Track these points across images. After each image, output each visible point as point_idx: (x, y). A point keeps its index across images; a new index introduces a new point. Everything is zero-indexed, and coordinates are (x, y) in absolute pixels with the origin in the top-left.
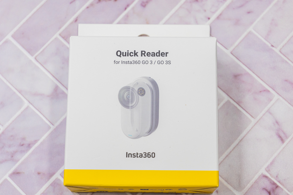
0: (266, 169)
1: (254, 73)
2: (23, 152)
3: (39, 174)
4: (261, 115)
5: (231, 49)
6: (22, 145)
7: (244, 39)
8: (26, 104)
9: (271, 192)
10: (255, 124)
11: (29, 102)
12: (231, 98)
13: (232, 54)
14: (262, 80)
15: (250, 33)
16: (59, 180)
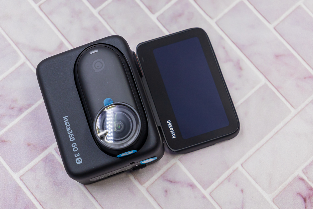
0: (303, 171)
1: (299, 55)
2: (12, 117)
3: (29, 145)
4: (303, 105)
5: (275, 23)
6: (12, 108)
7: (291, 13)
8: (22, 59)
9: (307, 199)
10: (296, 115)
11: (26, 58)
12: (269, 81)
13: (275, 30)
14: (308, 64)
15: (299, 7)
16: (53, 155)
